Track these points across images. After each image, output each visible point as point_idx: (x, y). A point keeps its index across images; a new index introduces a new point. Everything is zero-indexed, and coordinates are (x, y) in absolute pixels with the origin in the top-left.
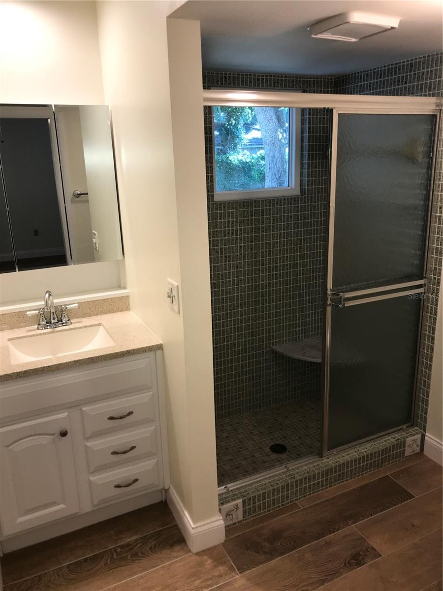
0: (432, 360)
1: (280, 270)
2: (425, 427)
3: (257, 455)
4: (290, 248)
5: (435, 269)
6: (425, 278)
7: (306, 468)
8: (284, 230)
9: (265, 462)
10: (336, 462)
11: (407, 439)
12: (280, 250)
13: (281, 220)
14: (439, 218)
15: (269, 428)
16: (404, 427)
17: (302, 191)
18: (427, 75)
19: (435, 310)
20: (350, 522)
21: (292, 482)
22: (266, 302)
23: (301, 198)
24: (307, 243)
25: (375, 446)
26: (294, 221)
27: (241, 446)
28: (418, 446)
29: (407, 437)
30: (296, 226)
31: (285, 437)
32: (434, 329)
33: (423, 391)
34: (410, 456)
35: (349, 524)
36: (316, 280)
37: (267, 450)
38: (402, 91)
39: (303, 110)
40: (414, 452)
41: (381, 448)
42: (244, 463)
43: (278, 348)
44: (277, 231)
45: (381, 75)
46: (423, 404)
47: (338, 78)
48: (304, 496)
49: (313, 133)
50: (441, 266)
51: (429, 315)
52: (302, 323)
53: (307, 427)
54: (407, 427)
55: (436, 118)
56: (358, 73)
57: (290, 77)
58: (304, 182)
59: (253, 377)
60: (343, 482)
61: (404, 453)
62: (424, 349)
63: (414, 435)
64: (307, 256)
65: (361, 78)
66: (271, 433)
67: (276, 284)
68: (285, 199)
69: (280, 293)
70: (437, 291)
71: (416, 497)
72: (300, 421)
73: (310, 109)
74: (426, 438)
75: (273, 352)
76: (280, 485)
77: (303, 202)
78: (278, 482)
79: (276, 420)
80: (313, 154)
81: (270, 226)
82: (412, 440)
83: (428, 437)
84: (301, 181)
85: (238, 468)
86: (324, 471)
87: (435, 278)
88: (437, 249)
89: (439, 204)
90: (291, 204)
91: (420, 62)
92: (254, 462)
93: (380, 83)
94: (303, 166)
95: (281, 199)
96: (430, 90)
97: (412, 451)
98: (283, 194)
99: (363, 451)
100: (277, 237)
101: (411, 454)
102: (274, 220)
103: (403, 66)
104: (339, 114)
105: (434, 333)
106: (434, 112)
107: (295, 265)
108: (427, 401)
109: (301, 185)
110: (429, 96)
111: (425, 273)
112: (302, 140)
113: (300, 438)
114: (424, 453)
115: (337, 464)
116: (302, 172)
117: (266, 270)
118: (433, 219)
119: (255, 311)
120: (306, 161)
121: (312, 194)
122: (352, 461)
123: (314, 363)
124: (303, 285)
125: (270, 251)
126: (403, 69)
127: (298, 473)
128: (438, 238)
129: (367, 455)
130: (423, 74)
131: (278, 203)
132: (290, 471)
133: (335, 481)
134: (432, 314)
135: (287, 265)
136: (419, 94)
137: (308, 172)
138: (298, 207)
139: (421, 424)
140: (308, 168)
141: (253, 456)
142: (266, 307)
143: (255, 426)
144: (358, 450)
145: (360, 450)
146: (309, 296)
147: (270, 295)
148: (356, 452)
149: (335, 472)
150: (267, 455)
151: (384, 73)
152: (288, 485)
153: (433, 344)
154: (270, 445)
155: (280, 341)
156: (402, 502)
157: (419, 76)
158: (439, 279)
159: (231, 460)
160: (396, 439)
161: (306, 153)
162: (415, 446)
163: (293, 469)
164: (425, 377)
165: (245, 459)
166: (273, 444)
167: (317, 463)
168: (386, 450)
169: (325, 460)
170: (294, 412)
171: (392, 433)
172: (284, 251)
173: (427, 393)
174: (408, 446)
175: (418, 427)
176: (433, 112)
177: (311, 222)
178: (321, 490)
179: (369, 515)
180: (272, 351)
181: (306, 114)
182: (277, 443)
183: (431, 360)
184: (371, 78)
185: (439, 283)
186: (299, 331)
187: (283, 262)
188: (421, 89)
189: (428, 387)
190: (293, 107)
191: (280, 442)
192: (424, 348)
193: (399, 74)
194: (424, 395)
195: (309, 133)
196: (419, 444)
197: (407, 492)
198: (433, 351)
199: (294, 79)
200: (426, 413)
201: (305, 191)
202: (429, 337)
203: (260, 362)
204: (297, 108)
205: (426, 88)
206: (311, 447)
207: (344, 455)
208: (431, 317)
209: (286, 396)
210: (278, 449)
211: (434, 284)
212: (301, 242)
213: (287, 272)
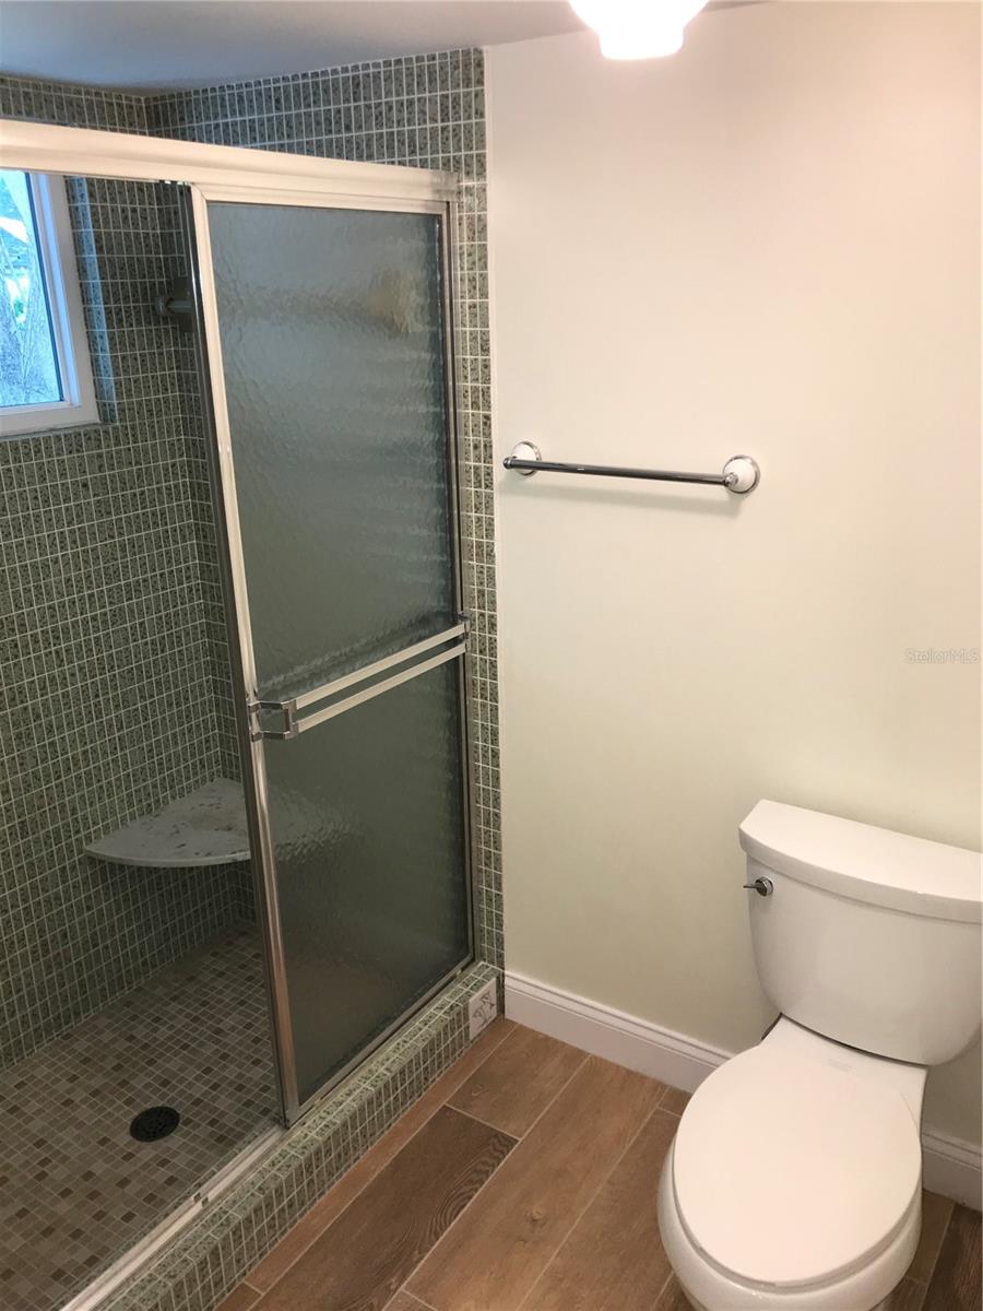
0: (499, 804)
1: (77, 635)
2: (501, 956)
3: (99, 1168)
4: (97, 571)
5: (482, 593)
6: (464, 618)
7: (251, 1177)
8: (70, 523)
9: (124, 1182)
10: (326, 1126)
11: (471, 1000)
12: (69, 580)
13: (56, 496)
14: (475, 472)
15: (118, 1068)
16: (457, 971)
17: (105, 412)
18: (400, 111)
19: (491, 689)
20: (393, 1280)
21: (226, 1238)
22: (50, 731)
23: (106, 432)
24: (140, 552)
25: (407, 1046)
26: (95, 495)
27: (45, 1155)
28: (492, 1005)
29: (469, 995)
30: (103, 509)
31: (165, 1083)
32: (495, 733)
33: (487, 876)
34: (479, 1035)
35: (393, 1287)
36: (179, 643)
37: (124, 1139)
38: (342, 150)
39: (70, 183)
40: (486, 1021)
41: (421, 1045)
42: (63, 1207)
43: (104, 848)
44: (50, 527)
45: (278, 101)
46: (489, 905)
47: (155, 99)
48: (261, 1256)
49: (110, 251)
50: (494, 585)
51: (480, 700)
52: (160, 764)
53: (218, 1032)
54: (463, 969)
55: (440, 223)
56: (213, 90)
57: (15, 84)
58: (105, 388)
59: (44, 944)
60: (349, 1167)
61: (467, 1035)
62: (477, 780)
63: (482, 983)
64: (147, 587)
65: (223, 106)
66: (124, 1083)
67: (73, 675)
68: (58, 438)
69: (87, 699)
70: (491, 643)
71: (520, 1140)
72: (196, 1019)
73: (90, 181)
74: (507, 981)
75: (92, 860)
76: (194, 1262)
77: (112, 442)
78: (186, 1255)
79: (131, 1038)
80: (119, 311)
81: (27, 518)
82: (479, 999)
83: (512, 978)
84: (98, 385)
85: (48, 1232)
86: (301, 1166)
87: (482, 615)
88: (479, 545)
89: (471, 438)
90: (78, 451)
91: (377, 76)
92: (93, 1195)
93: (280, 124)
94: (95, 342)
95: (47, 440)
96: (413, 152)
97: (483, 1021)
98: (50, 424)
99: (382, 1070)
100: (53, 544)
101: (481, 1029)
102: (36, 498)
103: (335, 81)
104: (208, 202)
105: (495, 741)
106: (434, 209)
107: (118, 615)
108: (499, 897)
109: (99, 394)
110: (413, 164)
111: (459, 606)
112: (81, 270)
113: (208, 1071)
114: (508, 1015)
115: (329, 1132)
116: (97, 360)
117: (37, 642)
118: (463, 476)
119: (21, 764)
120: (102, 328)
121: (133, 419)
122: (362, 1109)
123: (214, 867)
124: (148, 665)
125: (38, 587)
126: (336, 90)
127: (235, 1202)
128: (479, 519)
129: (393, 1078)
130: (390, 108)
131: (39, 451)
132: (212, 1203)
133: (331, 1174)
134: (486, 699)
135: (94, 619)
136: (386, 160)
137: (114, 358)
138: (100, 456)
139: (490, 952)
140: (112, 349)
141: (89, 1175)
142: (52, 744)
143: (73, 1079)
144: (370, 1071)
145: (374, 1069)
146: (168, 689)
147: (58, 711)
148: (367, 1078)
149: (328, 1152)
150: (129, 1156)
151: (287, 98)
152: (215, 1252)
153: (498, 766)
154: (128, 1121)
155: (106, 827)
156: (494, 1167)
157: (381, 113)
158: (492, 617)
159: (23, 1213)
160: (446, 1008)
161: (99, 307)
162: (487, 1008)
163: (220, 1197)
164: (487, 843)
165: (66, 1193)
166: (136, 1114)
167: (279, 1151)
168: (431, 1047)
169: (297, 1133)
170: (174, 999)
171: (435, 995)
172: (79, 581)
173: (496, 878)
174: (475, 1016)
175: (484, 960)
176: (426, 207)
177: (142, 493)
178: (301, 1216)
179: (433, 1237)
180: (89, 858)
181: (82, 196)
182: (148, 1106)
183: (497, 804)
184: (251, 107)
185: (493, 626)
186: (155, 786)
187: (82, 614)
188: (390, 147)
189: (498, 867)
190: (37, 171)
191: (156, 1102)
192: (478, 778)
193: (327, 102)
194: (489, 886)
195: (99, 249)
196: (494, 1001)
197: (497, 1135)
198: (499, 783)
199: (31, 90)
200: (500, 926)
201: (112, 410)
202: (487, 752)
203: (57, 898)
204: (51, 175)
205: (403, 144)
206: (240, 1088)
207: (339, 1098)
208: (484, 706)
209: (144, 963)
210: (154, 1125)
211: (482, 629)
212: (123, 549)
213: (97, 639)
